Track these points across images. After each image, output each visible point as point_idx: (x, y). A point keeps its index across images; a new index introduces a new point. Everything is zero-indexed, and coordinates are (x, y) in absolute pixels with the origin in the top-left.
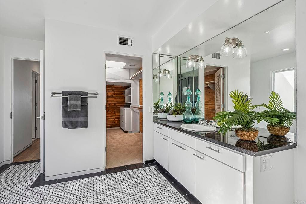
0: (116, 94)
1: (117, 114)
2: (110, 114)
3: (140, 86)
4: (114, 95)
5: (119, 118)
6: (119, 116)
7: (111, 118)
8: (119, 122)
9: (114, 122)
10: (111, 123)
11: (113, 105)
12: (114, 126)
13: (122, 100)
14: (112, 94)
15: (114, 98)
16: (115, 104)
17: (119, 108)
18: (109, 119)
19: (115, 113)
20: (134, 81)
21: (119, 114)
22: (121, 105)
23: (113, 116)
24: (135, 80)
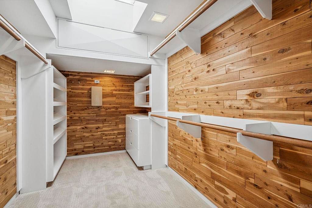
0: (119, 91)
1: (120, 126)
2: (109, 126)
3: (168, 70)
4: (114, 92)
5: (124, 134)
6: (125, 129)
7: (110, 135)
8: (124, 140)
9: (116, 142)
10: (110, 143)
11: (114, 110)
12: (116, 148)
13: (130, 101)
14: (111, 90)
15: (115, 98)
16: (117, 108)
17: (125, 115)
18: (106, 136)
19: (117, 124)
20: (157, 62)
21: (124, 127)
22: (128, 110)
23: (113, 130)
24: (158, 60)
